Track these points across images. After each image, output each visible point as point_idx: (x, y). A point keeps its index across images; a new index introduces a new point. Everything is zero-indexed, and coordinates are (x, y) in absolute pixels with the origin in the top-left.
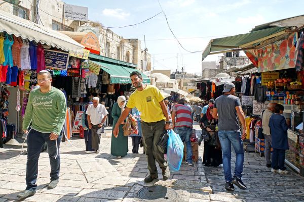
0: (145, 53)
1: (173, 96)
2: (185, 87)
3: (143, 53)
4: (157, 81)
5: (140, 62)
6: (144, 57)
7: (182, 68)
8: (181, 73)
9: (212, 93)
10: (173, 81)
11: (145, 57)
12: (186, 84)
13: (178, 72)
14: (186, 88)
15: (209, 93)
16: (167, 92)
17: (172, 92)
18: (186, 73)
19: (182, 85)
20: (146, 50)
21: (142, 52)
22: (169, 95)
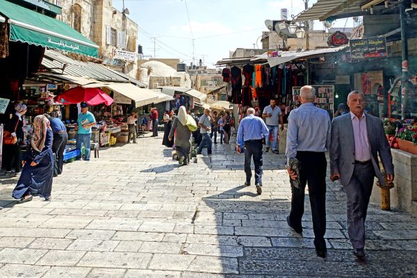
0: (124, 17)
1: (178, 100)
2: (203, 87)
3: (119, 17)
4: (151, 74)
5: (109, 31)
6: (120, 25)
7: (201, 60)
8: (198, 68)
9: (253, 89)
10: (182, 75)
11: (124, 25)
12: (204, 83)
13: (194, 66)
14: (205, 89)
15: (247, 90)
16: (167, 92)
17: (176, 92)
18: (205, 68)
19: (199, 85)
20: (125, 12)
21: (115, 13)
22: (172, 98)
